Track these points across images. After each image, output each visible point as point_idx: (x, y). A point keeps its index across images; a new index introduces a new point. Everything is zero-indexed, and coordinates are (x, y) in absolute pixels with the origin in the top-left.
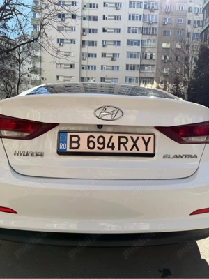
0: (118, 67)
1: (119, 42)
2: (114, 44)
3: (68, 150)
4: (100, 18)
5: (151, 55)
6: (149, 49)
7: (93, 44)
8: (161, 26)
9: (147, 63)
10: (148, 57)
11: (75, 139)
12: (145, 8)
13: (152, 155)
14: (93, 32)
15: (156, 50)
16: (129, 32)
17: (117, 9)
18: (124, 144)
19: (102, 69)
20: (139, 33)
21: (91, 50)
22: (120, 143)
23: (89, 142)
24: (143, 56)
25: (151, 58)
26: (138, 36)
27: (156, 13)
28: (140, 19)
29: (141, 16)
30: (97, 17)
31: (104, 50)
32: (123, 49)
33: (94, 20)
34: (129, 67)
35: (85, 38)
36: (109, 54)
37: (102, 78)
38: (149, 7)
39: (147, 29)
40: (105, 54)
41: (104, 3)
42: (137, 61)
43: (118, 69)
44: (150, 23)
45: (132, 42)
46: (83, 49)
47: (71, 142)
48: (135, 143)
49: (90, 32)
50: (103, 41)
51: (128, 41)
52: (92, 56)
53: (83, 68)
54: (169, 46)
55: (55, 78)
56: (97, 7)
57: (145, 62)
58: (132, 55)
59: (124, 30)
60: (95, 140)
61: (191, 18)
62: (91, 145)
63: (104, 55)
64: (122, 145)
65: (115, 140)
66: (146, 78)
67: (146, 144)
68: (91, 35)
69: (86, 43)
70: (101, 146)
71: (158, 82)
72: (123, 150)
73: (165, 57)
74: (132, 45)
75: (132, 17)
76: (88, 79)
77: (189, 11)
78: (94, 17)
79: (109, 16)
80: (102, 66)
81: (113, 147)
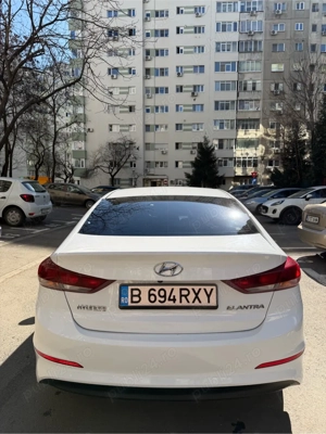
0: (202, 105)
1: (202, 67)
2: (195, 71)
3: (130, 304)
4: (173, 31)
5: (254, 84)
6: (250, 75)
7: (163, 72)
8: (269, 38)
9: (247, 98)
10: (250, 87)
11: (136, 293)
12: (242, 11)
13: (215, 308)
14: (162, 55)
15: (261, 76)
16: (218, 50)
17: (197, 16)
18: (186, 296)
19: (177, 110)
20: (234, 50)
21: (159, 81)
22: (181, 296)
23: (150, 295)
24: (241, 86)
25: (254, 89)
26: (232, 56)
27: (260, 17)
28: (235, 30)
29: (235, 24)
30: (167, 31)
31: (180, 82)
32: (209, 78)
33: (162, 35)
34: (218, 106)
35: (150, 65)
36: (187, 86)
37: (177, 125)
38: (249, 9)
39: (246, 43)
40: (181, 87)
41: (178, 9)
42: (231, 95)
43: (202, 110)
44: (250, 34)
45: (223, 66)
46: (147, 81)
47: (132, 296)
48: (197, 295)
49: (157, 55)
50: (177, 67)
51: (217, 64)
52: (162, 92)
53: (148, 111)
54: (282, 68)
55: (107, 128)
56: (167, 15)
57: (243, 96)
58: (224, 86)
59: (210, 47)
60: (156, 293)
61: (316, 21)
62: (152, 298)
63: (180, 89)
64: (183, 298)
65: (176, 293)
66: (247, 120)
67: (209, 296)
68: (159, 58)
69: (152, 72)
70: (162, 299)
71: (266, 126)
72: (184, 303)
73: (277, 86)
74: (223, 70)
75: (222, 27)
76: (157, 126)
77: (314, 11)
78: (162, 31)
79: (186, 27)
80: (177, 106)
81: (174, 300)
